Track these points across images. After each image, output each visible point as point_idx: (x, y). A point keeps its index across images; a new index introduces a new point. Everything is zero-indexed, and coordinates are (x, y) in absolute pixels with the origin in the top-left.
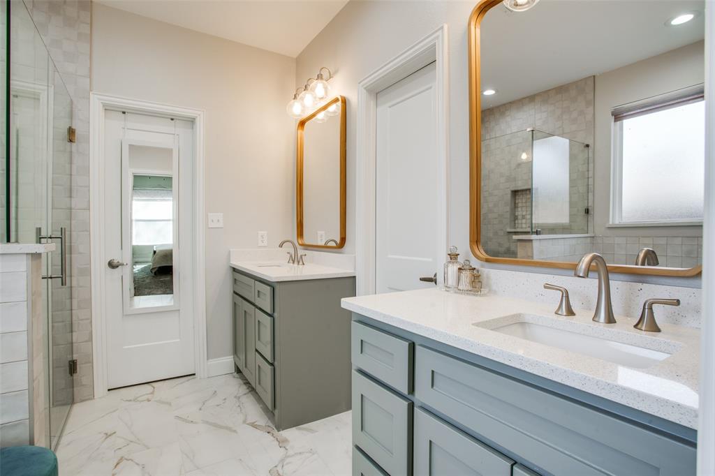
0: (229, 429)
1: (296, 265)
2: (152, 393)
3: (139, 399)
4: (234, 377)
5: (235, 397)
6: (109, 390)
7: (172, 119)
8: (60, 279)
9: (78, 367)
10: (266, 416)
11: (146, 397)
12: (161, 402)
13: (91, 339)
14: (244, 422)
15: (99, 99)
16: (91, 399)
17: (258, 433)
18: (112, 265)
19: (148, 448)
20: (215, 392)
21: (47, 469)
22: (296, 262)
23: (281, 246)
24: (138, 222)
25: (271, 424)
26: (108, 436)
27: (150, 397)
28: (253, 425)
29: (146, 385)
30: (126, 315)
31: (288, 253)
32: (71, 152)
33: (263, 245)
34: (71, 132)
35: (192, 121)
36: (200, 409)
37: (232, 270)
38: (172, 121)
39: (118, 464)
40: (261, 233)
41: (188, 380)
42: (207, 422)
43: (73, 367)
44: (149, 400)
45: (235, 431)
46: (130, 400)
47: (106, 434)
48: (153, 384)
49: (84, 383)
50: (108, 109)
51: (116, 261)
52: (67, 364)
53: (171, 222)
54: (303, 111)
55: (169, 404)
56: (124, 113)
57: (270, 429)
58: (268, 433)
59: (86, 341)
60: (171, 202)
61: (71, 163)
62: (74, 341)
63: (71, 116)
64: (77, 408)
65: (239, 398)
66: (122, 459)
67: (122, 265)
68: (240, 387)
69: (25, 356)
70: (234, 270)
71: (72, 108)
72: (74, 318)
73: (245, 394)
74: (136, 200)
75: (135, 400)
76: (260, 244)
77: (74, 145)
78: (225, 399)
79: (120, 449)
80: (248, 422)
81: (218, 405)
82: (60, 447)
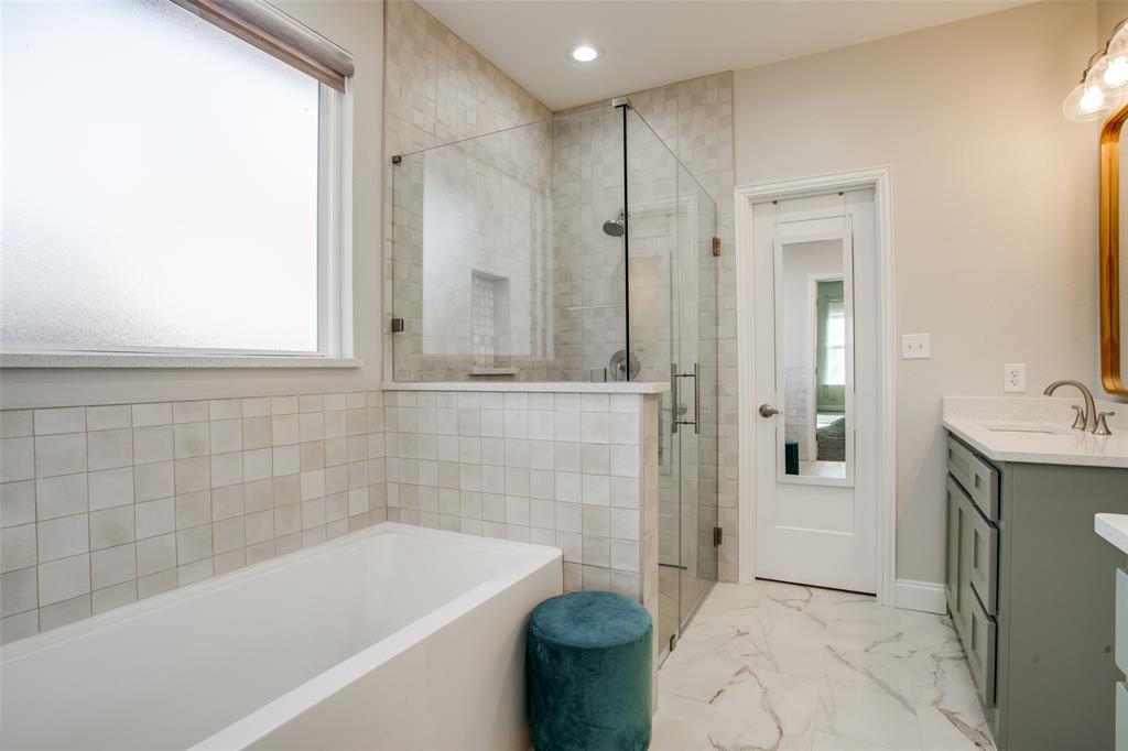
0: (904, 702)
1: (1088, 433)
2: (807, 601)
3: (789, 603)
4: (942, 622)
5: (933, 656)
6: (757, 578)
7: (841, 194)
8: (693, 426)
9: (723, 538)
10: (982, 714)
11: (798, 603)
12: (813, 617)
13: (736, 507)
14: (935, 703)
15: (745, 193)
16: (733, 582)
17: (956, 734)
18: (766, 413)
19: (779, 672)
20: (901, 634)
21: (638, 632)
22: (1090, 427)
23: (1049, 392)
24: (837, 351)
25: (987, 732)
26: (740, 634)
27: (802, 605)
28: (951, 716)
29: (802, 588)
30: (780, 483)
31: (1074, 407)
32: (716, 268)
33: (1015, 389)
34: (716, 243)
35: (871, 188)
36: (867, 651)
37: (945, 434)
38: (842, 197)
39: (740, 672)
40: (1009, 367)
41: (863, 601)
42: (871, 675)
43: (717, 536)
44: (799, 610)
45: (913, 710)
46: (777, 601)
47: (738, 631)
48: (812, 589)
49: (729, 560)
50: (755, 203)
51: (769, 408)
52: (712, 530)
53: (843, 350)
54: (1108, 100)
55: (824, 625)
56: (775, 202)
57: (982, 740)
58: (977, 744)
59: (732, 508)
60: (843, 320)
61: (717, 282)
62: (720, 504)
63: (715, 223)
64: (719, 588)
65: (940, 660)
66: (745, 669)
67: (776, 412)
68: (947, 642)
69: (637, 505)
70: (951, 434)
71: (716, 213)
72: (720, 475)
73: (954, 659)
74: (834, 317)
75: (783, 602)
76: (1009, 387)
77: (719, 258)
78: (913, 652)
79: (747, 655)
80: (942, 706)
81: (897, 657)
82: (692, 624)
